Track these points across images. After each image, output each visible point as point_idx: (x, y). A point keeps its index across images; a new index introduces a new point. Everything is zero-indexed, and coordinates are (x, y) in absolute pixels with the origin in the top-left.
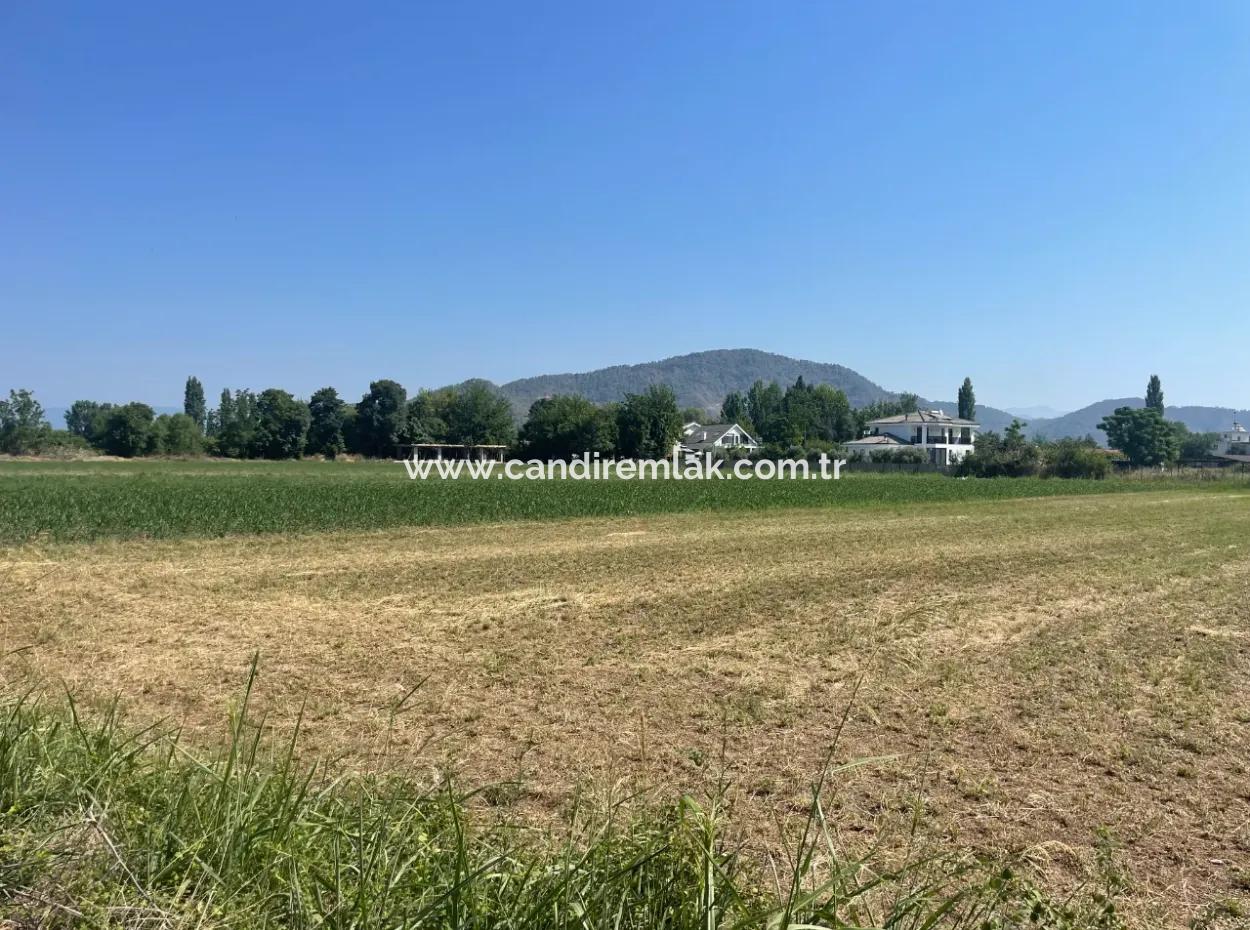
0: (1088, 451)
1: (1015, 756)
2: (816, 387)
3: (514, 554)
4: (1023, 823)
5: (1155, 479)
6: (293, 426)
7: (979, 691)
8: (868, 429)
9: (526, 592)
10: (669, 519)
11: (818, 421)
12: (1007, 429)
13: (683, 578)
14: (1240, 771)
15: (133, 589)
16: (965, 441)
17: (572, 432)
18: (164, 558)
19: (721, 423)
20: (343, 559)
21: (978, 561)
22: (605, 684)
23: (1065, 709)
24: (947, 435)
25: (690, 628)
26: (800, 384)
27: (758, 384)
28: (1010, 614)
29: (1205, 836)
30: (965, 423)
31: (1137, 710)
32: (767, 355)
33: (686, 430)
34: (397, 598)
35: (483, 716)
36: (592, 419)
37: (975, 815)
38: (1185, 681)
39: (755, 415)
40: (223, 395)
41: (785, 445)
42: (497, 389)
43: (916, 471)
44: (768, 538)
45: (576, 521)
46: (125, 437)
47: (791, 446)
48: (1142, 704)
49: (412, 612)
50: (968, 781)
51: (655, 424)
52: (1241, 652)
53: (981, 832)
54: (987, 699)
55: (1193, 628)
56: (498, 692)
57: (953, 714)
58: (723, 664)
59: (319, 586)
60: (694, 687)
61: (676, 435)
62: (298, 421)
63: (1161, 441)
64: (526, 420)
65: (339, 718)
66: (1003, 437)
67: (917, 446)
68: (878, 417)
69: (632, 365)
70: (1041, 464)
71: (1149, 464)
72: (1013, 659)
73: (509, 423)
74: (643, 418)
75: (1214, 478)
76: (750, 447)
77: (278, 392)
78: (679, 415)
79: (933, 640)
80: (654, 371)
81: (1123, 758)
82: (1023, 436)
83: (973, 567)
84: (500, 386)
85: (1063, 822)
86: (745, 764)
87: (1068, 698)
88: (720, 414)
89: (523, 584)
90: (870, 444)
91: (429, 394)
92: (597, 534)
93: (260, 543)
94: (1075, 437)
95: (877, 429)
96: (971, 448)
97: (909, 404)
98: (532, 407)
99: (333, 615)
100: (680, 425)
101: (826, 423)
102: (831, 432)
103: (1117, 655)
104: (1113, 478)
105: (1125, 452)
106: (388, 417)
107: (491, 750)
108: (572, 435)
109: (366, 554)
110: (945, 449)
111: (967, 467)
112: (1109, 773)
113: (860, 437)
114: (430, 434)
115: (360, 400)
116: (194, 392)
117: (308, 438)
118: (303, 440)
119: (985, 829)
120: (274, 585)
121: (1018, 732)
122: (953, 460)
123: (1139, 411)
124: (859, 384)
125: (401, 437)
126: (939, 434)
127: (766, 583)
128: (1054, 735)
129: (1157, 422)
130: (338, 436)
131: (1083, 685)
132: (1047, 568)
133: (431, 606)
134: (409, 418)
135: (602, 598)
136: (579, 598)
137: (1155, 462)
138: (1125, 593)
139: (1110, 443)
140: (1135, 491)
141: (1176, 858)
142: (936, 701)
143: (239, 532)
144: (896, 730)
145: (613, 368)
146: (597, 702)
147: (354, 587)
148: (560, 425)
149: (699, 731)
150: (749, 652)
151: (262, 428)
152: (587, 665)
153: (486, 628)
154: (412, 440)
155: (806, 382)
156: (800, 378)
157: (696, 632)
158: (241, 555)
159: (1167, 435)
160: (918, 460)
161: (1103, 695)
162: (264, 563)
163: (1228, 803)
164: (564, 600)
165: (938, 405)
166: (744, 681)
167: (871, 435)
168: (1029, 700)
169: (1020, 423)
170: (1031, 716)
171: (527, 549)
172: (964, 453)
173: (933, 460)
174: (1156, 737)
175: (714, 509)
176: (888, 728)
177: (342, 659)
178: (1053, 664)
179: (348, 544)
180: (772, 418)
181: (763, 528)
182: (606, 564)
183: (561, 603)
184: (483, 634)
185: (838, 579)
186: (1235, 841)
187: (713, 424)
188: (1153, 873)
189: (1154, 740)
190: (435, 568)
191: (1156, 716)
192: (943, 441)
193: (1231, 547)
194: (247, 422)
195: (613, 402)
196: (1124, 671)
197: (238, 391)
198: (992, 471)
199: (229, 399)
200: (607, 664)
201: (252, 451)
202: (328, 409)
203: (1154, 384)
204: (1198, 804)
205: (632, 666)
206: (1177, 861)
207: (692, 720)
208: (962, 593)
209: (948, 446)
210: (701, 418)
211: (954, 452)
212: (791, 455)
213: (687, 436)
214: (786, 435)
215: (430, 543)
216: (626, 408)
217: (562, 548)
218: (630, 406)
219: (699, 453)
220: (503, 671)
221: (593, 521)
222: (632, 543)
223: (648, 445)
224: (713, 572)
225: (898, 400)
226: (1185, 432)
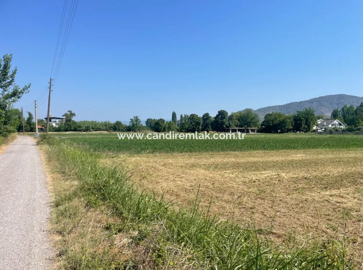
3: (261, 160)
6: (198, 124)
9: (266, 172)
10: (314, 150)
13: (319, 170)
15: (163, 166)
18: (169, 158)
19: (331, 119)
20: (212, 160)
25: (323, 186)
26: (362, 105)
27: (345, 106)
32: (349, 96)
33: (318, 122)
34: (228, 171)
35: (255, 207)
36: (285, 119)
39: (344, 117)
40: (181, 116)
41: (356, 126)
42: (254, 111)
44: (351, 158)
45: (280, 151)
46: (158, 127)
47: (358, 127)
49: (232, 176)
51: (307, 120)
56: (259, 201)
58: (335, 199)
59: (207, 167)
60: (326, 206)
61: (314, 124)
62: (199, 122)
64: (263, 120)
65: (215, 204)
73: (258, 121)
74: (302, 118)
76: (342, 127)
77: (194, 115)
78: (315, 117)
80: (307, 103)
84: (255, 110)
88: (330, 116)
89: (265, 170)
91: (234, 113)
92: (288, 155)
93: (191, 155)
98: (265, 116)
99: (211, 175)
100: (316, 121)
106: (223, 120)
107: (259, 218)
108: (278, 124)
109: (219, 158)
114: (235, 125)
115: (215, 116)
116: (174, 115)
117: (202, 127)
118: (201, 127)
120: (195, 166)
125: (226, 126)
127: (351, 173)
130: (210, 126)
133: (238, 174)
134: (229, 120)
135: (291, 175)
136: (283, 174)
143: (186, 151)
145: (292, 103)
146: (292, 207)
147: (216, 167)
148: (274, 121)
149: (328, 220)
150: (345, 195)
151: (190, 124)
152: (287, 195)
153: (254, 182)
154: (229, 127)
156: (362, 103)
157: (325, 188)
158: (187, 158)
162: (192, 160)
164: (278, 175)
166: (344, 205)
171: (265, 159)
175: (329, 148)
177: (214, 187)
179: (213, 156)
180: (351, 117)
181: (349, 155)
182: (292, 165)
183: (277, 176)
184: (253, 183)
187: (328, 119)
190: (238, 164)
194: (187, 123)
195: (292, 113)
197: (185, 115)
199: (182, 117)
200: (294, 196)
201: (188, 131)
202: (207, 119)
205: (303, 197)
207: (326, 216)
210: (324, 118)
212: (359, 129)
213: (319, 124)
214: (356, 123)
215: (236, 156)
216: (297, 115)
217: (277, 159)
218: (298, 115)
219: (323, 129)
220: (261, 195)
221: (286, 151)
222: (300, 158)
223: (304, 127)
224: (330, 168)
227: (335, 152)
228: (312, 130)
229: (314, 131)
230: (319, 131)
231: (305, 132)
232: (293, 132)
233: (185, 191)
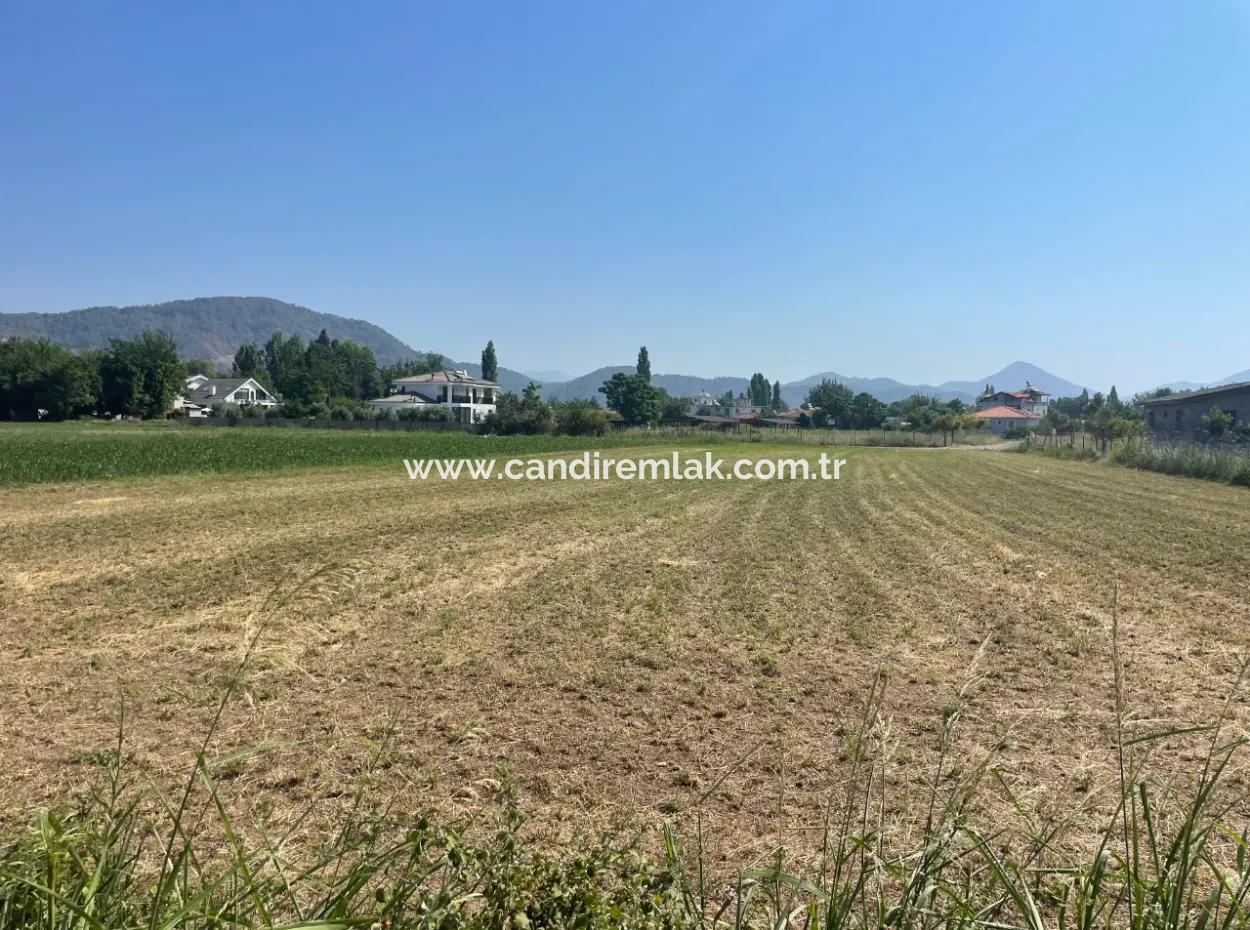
0: (592, 411)
1: (503, 694)
2: (341, 342)
4: (501, 757)
5: (643, 435)
7: (477, 635)
8: (395, 387)
10: (160, 482)
11: (343, 378)
12: (524, 390)
13: (167, 547)
14: (686, 681)
16: (487, 400)
17: (37, 383)
19: (234, 377)
21: (488, 513)
22: (43, 678)
23: (550, 643)
24: (471, 395)
25: (168, 602)
26: (323, 338)
27: (277, 337)
28: (513, 560)
29: (654, 743)
30: (489, 384)
31: (610, 637)
33: (190, 383)
36: (66, 367)
37: (457, 758)
38: (650, 607)
39: (273, 369)
41: (307, 402)
43: (442, 429)
45: (31, 488)
47: (314, 403)
48: (615, 631)
50: (454, 725)
51: (150, 376)
52: (695, 578)
53: (461, 774)
54: (484, 643)
55: (660, 560)
57: (448, 662)
58: (203, 639)
60: (164, 668)
61: (177, 390)
63: (647, 404)
66: (521, 398)
67: (443, 404)
68: (405, 375)
69: (121, 307)
70: (553, 422)
71: (639, 423)
72: (513, 604)
74: (134, 369)
75: (686, 435)
76: (267, 403)
78: (181, 367)
79: (439, 591)
80: (150, 315)
81: (594, 681)
82: (538, 397)
83: (484, 519)
85: (537, 751)
86: (214, 747)
87: (557, 634)
88: (231, 367)
90: (397, 402)
92: (61, 503)
94: (582, 399)
95: (404, 388)
96: (493, 407)
97: (434, 364)
100: (183, 378)
101: (352, 379)
102: (358, 390)
103: (600, 590)
104: (611, 435)
105: (621, 412)
108: (37, 387)
110: (469, 408)
111: (490, 425)
112: (583, 698)
113: (387, 395)
119: (465, 771)
121: (508, 671)
122: (477, 419)
123: (631, 377)
124: (387, 342)
126: (464, 394)
127: (269, 546)
128: (539, 669)
129: (645, 387)
131: (569, 620)
132: (549, 516)
135: (54, 576)
137: (642, 422)
138: (611, 535)
139: (609, 405)
140: (627, 445)
141: (629, 767)
142: (434, 651)
144: (390, 685)
145: (96, 308)
150: (236, 622)
155: (331, 337)
156: (323, 332)
157: (175, 606)
159: (653, 398)
160: (443, 419)
161: (584, 626)
163: (675, 709)
165: (464, 366)
166: (228, 656)
167: (398, 393)
168: (520, 638)
169: (535, 385)
170: (519, 653)
172: (486, 413)
173: (458, 420)
174: (623, 659)
175: (218, 470)
176: (382, 684)
178: (545, 603)
180: (294, 373)
181: (274, 489)
182: (68, 536)
185: (350, 538)
186: (677, 744)
187: (224, 377)
188: (610, 784)
189: (621, 662)
191: (626, 640)
192: (467, 400)
193: (694, 491)
195: (93, 349)
196: (604, 603)
198: (512, 429)
200: (50, 654)
203: (644, 355)
204: (651, 715)
205: (84, 653)
206: (630, 769)
207: (156, 707)
208: (471, 544)
209: (471, 405)
210: (210, 371)
211: (477, 411)
212: (314, 412)
213: (191, 390)
214: (308, 392)
216: (112, 357)
217: (8, 519)
218: (117, 354)
219: (207, 410)
221: (56, 487)
222: (106, 512)
223: (141, 401)
224: (206, 538)
225: (425, 360)
226: (667, 397)
227: (233, 484)
228: (169, 412)
229: (177, 414)
230: (193, 414)
231: (144, 419)
232: (98, 417)
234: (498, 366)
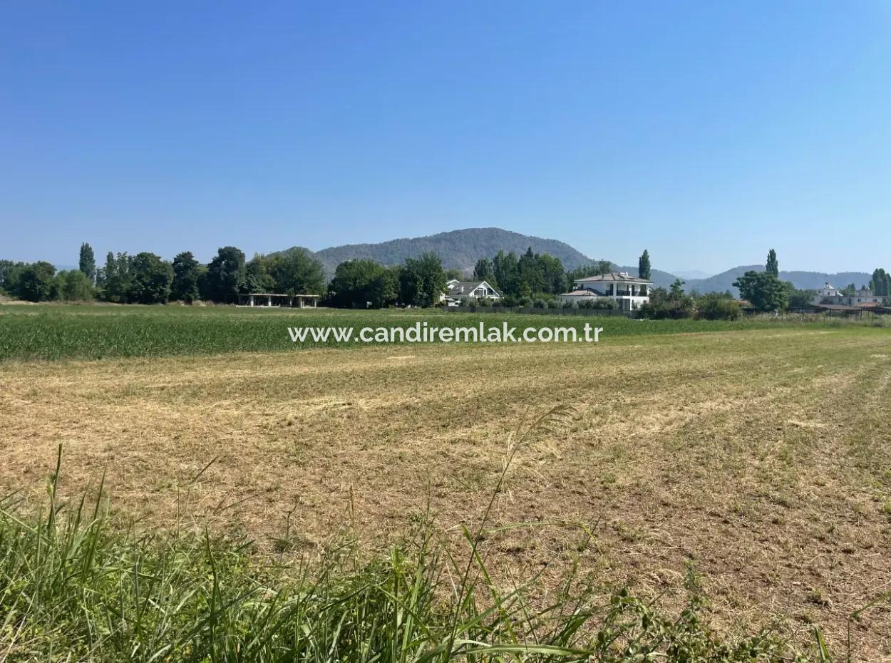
0: (727, 301)
1: (662, 511)
2: (541, 255)
3: (317, 372)
4: (663, 558)
5: (771, 320)
6: (161, 279)
7: (640, 465)
8: (576, 285)
9: (323, 399)
11: (542, 281)
12: (671, 286)
13: (438, 388)
14: (816, 520)
15: (27, 396)
16: (643, 294)
17: (366, 286)
18: (53, 374)
19: (474, 280)
20: (189, 375)
21: (647, 376)
22: (373, 463)
23: (698, 477)
24: (630, 289)
25: (440, 423)
26: (529, 253)
27: (501, 253)
28: (665, 412)
29: (789, 566)
30: (643, 282)
31: (747, 478)
32: (507, 232)
33: (449, 285)
34: (225, 403)
35: (280, 487)
36: (382, 276)
37: (630, 552)
38: (782, 458)
39: (498, 277)
40: (108, 256)
41: (518, 296)
42: (313, 255)
43: (610, 314)
44: (502, 361)
46: (33, 287)
47: (523, 297)
48: (752, 474)
49: (236, 413)
50: (626, 528)
51: (427, 281)
52: (822, 438)
53: (632, 564)
54: (646, 471)
55: (790, 421)
56: (294, 470)
57: (619, 482)
58: (460, 448)
59: (167, 395)
60: (439, 465)
61: (442, 289)
62: (165, 276)
63: (776, 295)
64: (333, 277)
65: (172, 491)
66: (669, 291)
67: (609, 297)
68: (583, 276)
69: (411, 239)
70: (694, 310)
71: (767, 311)
72: (667, 445)
73: (321, 279)
74: (418, 276)
75: (811, 320)
76: (494, 297)
77: (149, 255)
78: (444, 275)
79: (611, 431)
80: (428, 243)
81: (736, 511)
82: (682, 291)
83: (642, 380)
84: (315, 252)
85: (691, 556)
86: (469, 519)
87: (701, 470)
88: (473, 274)
89: (321, 393)
90: (578, 296)
91: (262, 257)
92: (380, 358)
93: (129, 364)
94: (718, 292)
95: (582, 285)
96: (647, 299)
97: (605, 268)
98: (338, 268)
99: (176, 415)
100: (445, 282)
101: (547, 280)
102: (551, 288)
103: (735, 439)
104: (742, 319)
105: (752, 302)
106: (231, 273)
107: (284, 512)
108: (366, 288)
109: (205, 371)
110: (629, 300)
111: (644, 312)
112: (726, 522)
113: (571, 291)
114: (263, 287)
115: (211, 261)
116: (86, 254)
117: (172, 288)
118: (168, 290)
119: (637, 562)
120: (134, 394)
121: (665, 494)
122: (634, 307)
123: (761, 274)
124: (571, 253)
125: (241, 288)
126: (626, 290)
127: (497, 391)
128: (688, 495)
129: (773, 282)
130: (195, 287)
131: (712, 462)
132: (693, 380)
133: (250, 409)
134: (247, 274)
135: (378, 402)
136: (361, 402)
137: (772, 309)
138: (746, 398)
139: (742, 296)
140: (757, 329)
141: (768, 581)
142: (609, 473)
143: (114, 355)
144: (579, 493)
145: (398, 240)
146: (367, 476)
147: (194, 395)
148: (358, 281)
149: (439, 496)
150: (478, 439)
151: (137, 281)
152: (362, 450)
153: (290, 424)
154: (247, 291)
155: (534, 252)
156: (530, 249)
157: (444, 426)
158: (112, 372)
159: (780, 290)
160: (610, 307)
161: (725, 467)
162: (129, 378)
163: (807, 542)
164: (349, 404)
165: (625, 269)
166: (475, 461)
167: (579, 289)
168: (674, 471)
169: (681, 281)
170: (674, 482)
171: (325, 369)
172: (642, 303)
173: (621, 307)
174: (759, 496)
176: (574, 492)
177: (179, 447)
178: (692, 446)
179: (195, 365)
180: (510, 277)
181: (499, 354)
182: (384, 379)
183: (347, 407)
184: (287, 429)
185: (548, 388)
186: (810, 569)
187: (468, 281)
188: (751, 592)
189: (758, 498)
190: (257, 382)
191: (761, 481)
192: (628, 294)
193: (819, 366)
194: (126, 276)
195: (397, 264)
196: (741, 451)
197: (119, 253)
198: (661, 315)
199: (113, 260)
200: (377, 449)
201: (129, 298)
202: (186, 268)
203: (772, 255)
204: (786, 542)
205: (395, 450)
206: (769, 583)
207: (435, 488)
208: (633, 398)
209: (631, 298)
210: (460, 277)
211: (635, 301)
212: (523, 303)
213: (450, 289)
214: (519, 290)
215: (256, 364)
216: (406, 269)
217: (353, 367)
218: (409, 268)
219: (458, 302)
220: (300, 454)
221: (378, 349)
222: (404, 364)
223: (421, 296)
224: (460, 384)
225: (597, 265)
226: (793, 289)
227: (474, 350)
228: (436, 303)
229: (441, 305)
230: (451, 304)
231: (423, 307)
232: (398, 306)
233: (88, 464)
234: (651, 268)
